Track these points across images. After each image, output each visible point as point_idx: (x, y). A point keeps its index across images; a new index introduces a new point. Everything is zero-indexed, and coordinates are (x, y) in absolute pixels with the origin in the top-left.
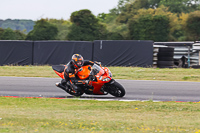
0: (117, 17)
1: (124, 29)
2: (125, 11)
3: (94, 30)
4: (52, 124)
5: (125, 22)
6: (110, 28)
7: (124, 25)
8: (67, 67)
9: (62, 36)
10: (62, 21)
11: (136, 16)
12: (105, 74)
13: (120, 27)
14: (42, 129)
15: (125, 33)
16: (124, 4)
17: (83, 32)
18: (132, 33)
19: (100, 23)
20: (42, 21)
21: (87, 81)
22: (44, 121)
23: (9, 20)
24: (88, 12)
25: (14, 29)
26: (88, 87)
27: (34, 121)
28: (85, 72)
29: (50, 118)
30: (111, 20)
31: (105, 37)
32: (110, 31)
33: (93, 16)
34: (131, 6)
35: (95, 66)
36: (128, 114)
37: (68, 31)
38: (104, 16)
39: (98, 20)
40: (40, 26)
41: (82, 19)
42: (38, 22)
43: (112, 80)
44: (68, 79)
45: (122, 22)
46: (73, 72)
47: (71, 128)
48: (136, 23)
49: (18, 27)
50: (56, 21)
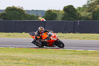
0: (87, 9)
1: (90, 15)
2: (90, 6)
3: (75, 15)
4: (54, 62)
5: (90, 11)
6: (83, 14)
7: (90, 13)
8: (36, 33)
9: (59, 18)
10: (59, 11)
11: (96, 9)
12: (55, 37)
13: (88, 14)
14: (49, 64)
15: (90, 17)
16: (90, 3)
17: (69, 16)
18: (94, 17)
19: (78, 12)
20: (49, 11)
21: (46, 40)
22: (50, 60)
23: (33, 10)
24: (72, 6)
25: (35, 15)
26: (47, 43)
27: (45, 61)
28: (45, 35)
29: (53, 59)
30: (83, 10)
31: (80, 19)
32: (83, 16)
33: (74, 9)
34: (93, 3)
35: (50, 33)
36: (92, 57)
37: (62, 16)
38: (80, 8)
39: (77, 10)
40: (48, 14)
41: (69, 10)
42: (47, 11)
43: (58, 40)
44: (37, 39)
45: (89, 11)
46: (39, 36)
47: (63, 64)
48: (96, 12)
49: (37, 14)
50: (56, 11)
